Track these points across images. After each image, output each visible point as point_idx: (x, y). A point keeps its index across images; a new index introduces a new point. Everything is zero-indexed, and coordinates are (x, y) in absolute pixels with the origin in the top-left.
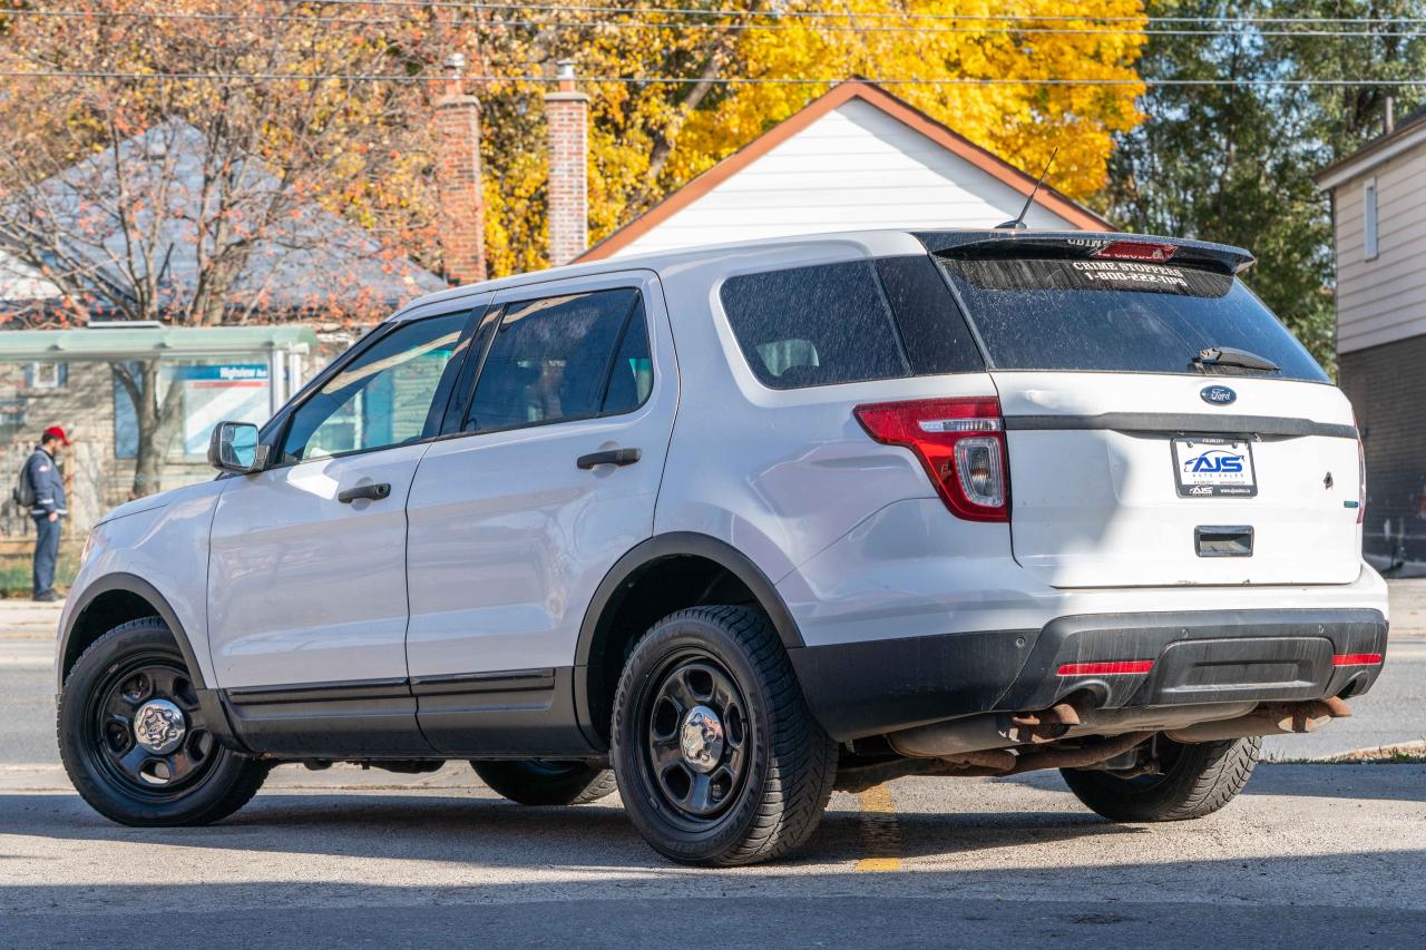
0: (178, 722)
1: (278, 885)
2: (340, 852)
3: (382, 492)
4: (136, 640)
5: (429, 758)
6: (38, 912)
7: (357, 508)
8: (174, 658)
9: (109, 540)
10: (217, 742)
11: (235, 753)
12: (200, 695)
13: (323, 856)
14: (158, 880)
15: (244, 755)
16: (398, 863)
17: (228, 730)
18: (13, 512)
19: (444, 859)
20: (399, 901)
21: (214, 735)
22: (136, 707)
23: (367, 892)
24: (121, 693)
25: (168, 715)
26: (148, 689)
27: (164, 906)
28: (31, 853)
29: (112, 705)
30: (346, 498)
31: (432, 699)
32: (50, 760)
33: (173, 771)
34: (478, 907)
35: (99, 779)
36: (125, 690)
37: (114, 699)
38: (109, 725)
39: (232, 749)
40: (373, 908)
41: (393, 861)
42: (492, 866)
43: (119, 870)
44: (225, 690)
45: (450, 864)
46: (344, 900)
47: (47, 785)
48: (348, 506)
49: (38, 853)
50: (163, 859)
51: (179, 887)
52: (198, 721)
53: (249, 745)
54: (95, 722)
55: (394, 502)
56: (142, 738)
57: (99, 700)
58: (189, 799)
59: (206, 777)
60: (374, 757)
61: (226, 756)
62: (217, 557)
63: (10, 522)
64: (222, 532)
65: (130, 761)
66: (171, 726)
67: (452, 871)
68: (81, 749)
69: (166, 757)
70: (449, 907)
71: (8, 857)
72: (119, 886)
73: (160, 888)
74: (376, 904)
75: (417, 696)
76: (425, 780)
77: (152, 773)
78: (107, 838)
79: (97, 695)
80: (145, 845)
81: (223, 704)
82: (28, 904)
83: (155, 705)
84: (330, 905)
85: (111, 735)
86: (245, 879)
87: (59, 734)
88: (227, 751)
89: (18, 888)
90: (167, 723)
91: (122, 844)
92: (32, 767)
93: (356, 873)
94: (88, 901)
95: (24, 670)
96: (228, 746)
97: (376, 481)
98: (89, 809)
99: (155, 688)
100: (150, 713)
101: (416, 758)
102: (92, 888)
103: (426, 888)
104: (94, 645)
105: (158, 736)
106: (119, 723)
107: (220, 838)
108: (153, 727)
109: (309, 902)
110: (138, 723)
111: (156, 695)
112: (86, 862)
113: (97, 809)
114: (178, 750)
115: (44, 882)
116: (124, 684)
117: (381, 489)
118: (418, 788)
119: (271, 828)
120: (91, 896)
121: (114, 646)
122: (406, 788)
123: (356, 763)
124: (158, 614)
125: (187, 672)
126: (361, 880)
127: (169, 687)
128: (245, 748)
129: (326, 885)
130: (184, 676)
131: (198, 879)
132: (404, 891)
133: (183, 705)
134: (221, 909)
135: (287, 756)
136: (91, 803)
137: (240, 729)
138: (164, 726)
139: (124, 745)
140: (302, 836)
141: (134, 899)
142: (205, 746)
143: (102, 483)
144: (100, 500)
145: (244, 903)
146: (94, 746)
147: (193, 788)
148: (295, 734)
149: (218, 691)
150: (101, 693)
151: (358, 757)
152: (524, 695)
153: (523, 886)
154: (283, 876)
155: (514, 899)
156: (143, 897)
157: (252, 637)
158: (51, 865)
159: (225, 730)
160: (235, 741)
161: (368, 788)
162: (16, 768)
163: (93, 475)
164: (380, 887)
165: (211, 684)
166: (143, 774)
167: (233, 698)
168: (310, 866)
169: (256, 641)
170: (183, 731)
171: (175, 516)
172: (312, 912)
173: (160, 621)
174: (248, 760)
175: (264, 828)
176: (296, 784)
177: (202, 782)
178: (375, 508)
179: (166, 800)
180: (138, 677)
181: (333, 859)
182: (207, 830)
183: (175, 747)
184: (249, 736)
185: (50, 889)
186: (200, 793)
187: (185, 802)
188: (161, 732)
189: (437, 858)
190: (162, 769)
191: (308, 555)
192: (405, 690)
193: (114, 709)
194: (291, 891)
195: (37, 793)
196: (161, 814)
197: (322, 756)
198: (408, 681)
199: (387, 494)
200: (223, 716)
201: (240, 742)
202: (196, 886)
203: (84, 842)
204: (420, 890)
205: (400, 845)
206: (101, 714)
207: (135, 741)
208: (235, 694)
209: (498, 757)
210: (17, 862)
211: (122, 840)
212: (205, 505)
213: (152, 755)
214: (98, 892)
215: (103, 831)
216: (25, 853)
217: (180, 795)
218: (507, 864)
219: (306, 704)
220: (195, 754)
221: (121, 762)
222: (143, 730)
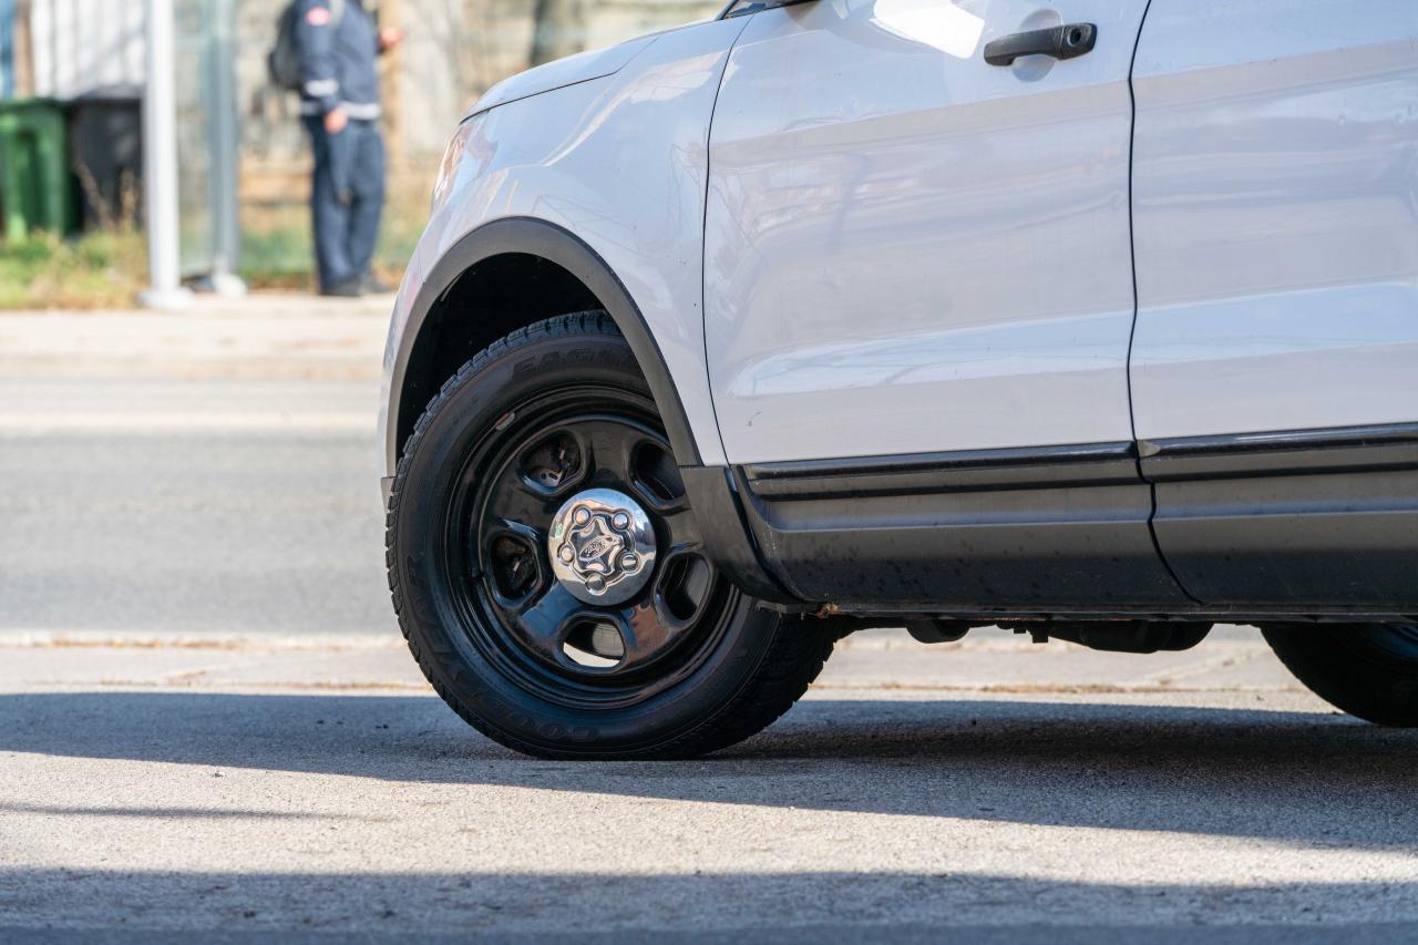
0: (641, 538)
1: (858, 879)
2: (988, 813)
3: (1077, 42)
4: (553, 361)
5: (1177, 616)
6: (354, 927)
7: (1023, 76)
8: (633, 399)
9: (493, 147)
10: (726, 578)
11: (762, 604)
12: (688, 477)
13: (954, 821)
14: (605, 866)
15: (781, 608)
16: (1114, 837)
17: (748, 555)
18: (272, 109)
19: (1211, 831)
20: (1117, 915)
21: (717, 564)
22: (553, 504)
23: (1048, 897)
24: (521, 474)
25: (620, 521)
26: (577, 466)
27: (618, 917)
28: (334, 809)
29: (502, 499)
30: (1000, 56)
31: (1186, 489)
32: (365, 624)
33: (629, 641)
34: (1290, 928)
35: (474, 657)
36: (529, 467)
37: (506, 486)
38: (496, 542)
39: (757, 595)
40: (1064, 928)
41: (1103, 833)
42: (1315, 846)
43: (520, 845)
44: (740, 468)
45: (1225, 840)
46: (1003, 910)
47: (360, 678)
48: (1004, 74)
49: (349, 810)
50: (612, 824)
51: (648, 879)
52: (683, 534)
53: (793, 587)
54: (465, 534)
55: (1106, 61)
56: (566, 571)
57: (473, 489)
58: (666, 701)
59: (701, 654)
60: (1060, 613)
61: (742, 610)
62: (728, 184)
63: (268, 129)
64: (733, 130)
65: (540, 620)
66: (627, 544)
67: (1230, 856)
68: (437, 594)
69: (616, 611)
70: (1225, 929)
71: (288, 816)
72: (522, 876)
73: (611, 882)
74: (1071, 920)
75: (1152, 482)
76: (1164, 673)
77: (588, 647)
78: (493, 779)
79: (469, 477)
80: (572, 796)
81: (736, 497)
82: (332, 910)
83: (594, 500)
84: (973, 919)
85: (501, 564)
86: (786, 865)
87: (391, 560)
88: (746, 600)
89: (310, 878)
90: (617, 538)
91: (525, 792)
92: (325, 639)
93: (1022, 857)
94: (458, 906)
95: (304, 442)
96: (747, 587)
97: (1065, 18)
98: (455, 724)
99: (592, 464)
100: (581, 517)
101: (1148, 614)
102: (466, 881)
103: (1176, 889)
104: (464, 371)
105: (599, 567)
106: (517, 538)
107: (732, 783)
108: (587, 547)
109: (929, 913)
110: (555, 541)
111: (594, 480)
112: (454, 828)
113: (469, 720)
114: (642, 596)
115: (364, 867)
116: (527, 456)
117: (1076, 33)
118: (1147, 691)
119: (840, 764)
120: (465, 896)
121: (506, 375)
122: (1122, 691)
123: (1019, 628)
124: (600, 306)
125: (663, 432)
126: (1035, 871)
127: (622, 463)
128: (784, 594)
129: (960, 880)
130: (654, 438)
131: (688, 865)
132: (1128, 894)
133: (652, 501)
134: (739, 925)
135: (873, 609)
136: (457, 709)
137: (773, 551)
138: (612, 544)
139: (526, 586)
140: (904, 781)
141: (554, 902)
142: (699, 588)
143: (458, 47)
144: (458, 81)
145: (788, 913)
146: (466, 588)
147: (674, 677)
148: (890, 562)
149: (726, 469)
150: (479, 473)
151: (1024, 613)
152: (1385, 480)
153: (1386, 888)
154: (866, 860)
155: (1367, 913)
156: (574, 900)
157: (803, 353)
158: (378, 832)
159: (741, 552)
160: (763, 578)
161: (1040, 689)
162: (291, 642)
163: (442, 27)
164: (1077, 885)
165: (711, 456)
166: (568, 649)
167: (757, 486)
168: (925, 839)
169: (808, 363)
170: (651, 556)
171: (638, 93)
172: (932, 931)
173: (605, 321)
174: (791, 619)
175: (825, 764)
176: (888, 679)
177: (692, 664)
178: (1064, 75)
179: (616, 701)
180: (556, 442)
181: (973, 828)
182: (704, 767)
183: (637, 589)
184: (792, 566)
185: (379, 882)
186: (688, 690)
187: (655, 707)
188: (605, 558)
189: (1197, 829)
190: (607, 636)
191: (908, 183)
192: (1127, 469)
193: (506, 509)
194: (889, 891)
195: (338, 693)
196: (606, 732)
197: (948, 611)
198: (1133, 449)
199: (1090, 46)
200: (738, 524)
201: (773, 580)
202: (686, 879)
203: (445, 787)
204: (1162, 894)
205: (1117, 802)
206: (478, 519)
207: (550, 576)
208: (763, 476)
209: (1329, 615)
210: (306, 825)
211: (524, 784)
212: (694, 73)
213: (587, 606)
214: (478, 887)
215: (483, 766)
216: (322, 808)
217: (646, 692)
218: (1348, 842)
219: (914, 498)
220: (678, 606)
221: (522, 621)
222: (566, 554)
